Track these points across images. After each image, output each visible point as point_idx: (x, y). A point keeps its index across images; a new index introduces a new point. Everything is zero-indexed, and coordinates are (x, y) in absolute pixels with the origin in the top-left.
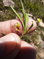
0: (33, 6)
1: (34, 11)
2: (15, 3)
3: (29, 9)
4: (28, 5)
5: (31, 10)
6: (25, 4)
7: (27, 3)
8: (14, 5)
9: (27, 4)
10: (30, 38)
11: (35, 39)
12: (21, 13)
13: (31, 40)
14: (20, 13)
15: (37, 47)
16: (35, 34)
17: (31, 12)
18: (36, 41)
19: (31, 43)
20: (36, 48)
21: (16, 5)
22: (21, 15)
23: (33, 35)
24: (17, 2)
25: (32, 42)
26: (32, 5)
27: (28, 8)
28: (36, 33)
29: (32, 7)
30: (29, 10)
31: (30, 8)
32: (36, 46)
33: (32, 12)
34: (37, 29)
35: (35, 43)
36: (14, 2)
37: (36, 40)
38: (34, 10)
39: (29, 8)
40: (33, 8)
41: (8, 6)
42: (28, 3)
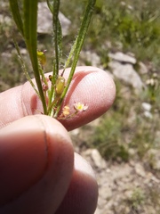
0: (136, 27)
1: (140, 44)
2: (70, 20)
3: (121, 36)
4: (116, 24)
5: (128, 39)
6: (108, 19)
7: (114, 15)
8: (67, 27)
9: (113, 19)
10: (128, 141)
11: (146, 145)
12: (92, 53)
13: (132, 151)
14: (88, 53)
15: (158, 178)
16: (145, 129)
17: (129, 47)
18: (152, 156)
19: (132, 163)
20: (151, 181)
21: (75, 26)
22: (92, 58)
23: (140, 132)
24: (77, 17)
25: (137, 157)
26: (131, 22)
27: (119, 34)
28: (149, 125)
29: (133, 29)
30: (122, 41)
31: (126, 34)
32: (150, 174)
33: (132, 47)
34: (156, 111)
35: (145, 161)
36: (66, 16)
37: (153, 151)
38: (139, 40)
39: (123, 32)
40: (136, 31)
41: (46, 32)
42: (117, 17)
